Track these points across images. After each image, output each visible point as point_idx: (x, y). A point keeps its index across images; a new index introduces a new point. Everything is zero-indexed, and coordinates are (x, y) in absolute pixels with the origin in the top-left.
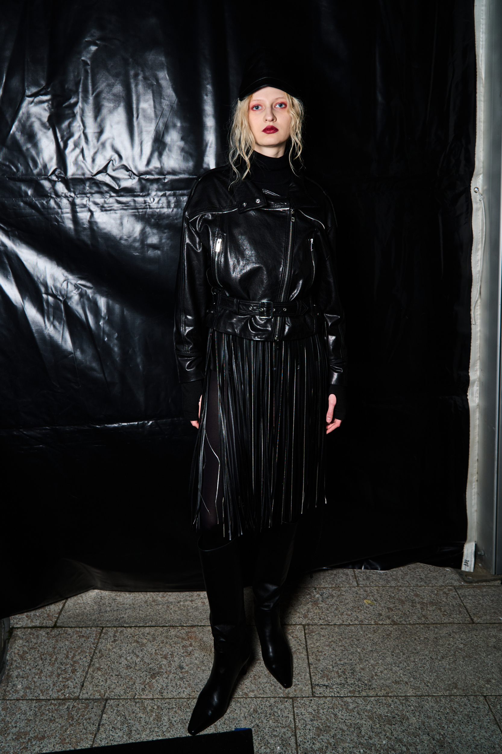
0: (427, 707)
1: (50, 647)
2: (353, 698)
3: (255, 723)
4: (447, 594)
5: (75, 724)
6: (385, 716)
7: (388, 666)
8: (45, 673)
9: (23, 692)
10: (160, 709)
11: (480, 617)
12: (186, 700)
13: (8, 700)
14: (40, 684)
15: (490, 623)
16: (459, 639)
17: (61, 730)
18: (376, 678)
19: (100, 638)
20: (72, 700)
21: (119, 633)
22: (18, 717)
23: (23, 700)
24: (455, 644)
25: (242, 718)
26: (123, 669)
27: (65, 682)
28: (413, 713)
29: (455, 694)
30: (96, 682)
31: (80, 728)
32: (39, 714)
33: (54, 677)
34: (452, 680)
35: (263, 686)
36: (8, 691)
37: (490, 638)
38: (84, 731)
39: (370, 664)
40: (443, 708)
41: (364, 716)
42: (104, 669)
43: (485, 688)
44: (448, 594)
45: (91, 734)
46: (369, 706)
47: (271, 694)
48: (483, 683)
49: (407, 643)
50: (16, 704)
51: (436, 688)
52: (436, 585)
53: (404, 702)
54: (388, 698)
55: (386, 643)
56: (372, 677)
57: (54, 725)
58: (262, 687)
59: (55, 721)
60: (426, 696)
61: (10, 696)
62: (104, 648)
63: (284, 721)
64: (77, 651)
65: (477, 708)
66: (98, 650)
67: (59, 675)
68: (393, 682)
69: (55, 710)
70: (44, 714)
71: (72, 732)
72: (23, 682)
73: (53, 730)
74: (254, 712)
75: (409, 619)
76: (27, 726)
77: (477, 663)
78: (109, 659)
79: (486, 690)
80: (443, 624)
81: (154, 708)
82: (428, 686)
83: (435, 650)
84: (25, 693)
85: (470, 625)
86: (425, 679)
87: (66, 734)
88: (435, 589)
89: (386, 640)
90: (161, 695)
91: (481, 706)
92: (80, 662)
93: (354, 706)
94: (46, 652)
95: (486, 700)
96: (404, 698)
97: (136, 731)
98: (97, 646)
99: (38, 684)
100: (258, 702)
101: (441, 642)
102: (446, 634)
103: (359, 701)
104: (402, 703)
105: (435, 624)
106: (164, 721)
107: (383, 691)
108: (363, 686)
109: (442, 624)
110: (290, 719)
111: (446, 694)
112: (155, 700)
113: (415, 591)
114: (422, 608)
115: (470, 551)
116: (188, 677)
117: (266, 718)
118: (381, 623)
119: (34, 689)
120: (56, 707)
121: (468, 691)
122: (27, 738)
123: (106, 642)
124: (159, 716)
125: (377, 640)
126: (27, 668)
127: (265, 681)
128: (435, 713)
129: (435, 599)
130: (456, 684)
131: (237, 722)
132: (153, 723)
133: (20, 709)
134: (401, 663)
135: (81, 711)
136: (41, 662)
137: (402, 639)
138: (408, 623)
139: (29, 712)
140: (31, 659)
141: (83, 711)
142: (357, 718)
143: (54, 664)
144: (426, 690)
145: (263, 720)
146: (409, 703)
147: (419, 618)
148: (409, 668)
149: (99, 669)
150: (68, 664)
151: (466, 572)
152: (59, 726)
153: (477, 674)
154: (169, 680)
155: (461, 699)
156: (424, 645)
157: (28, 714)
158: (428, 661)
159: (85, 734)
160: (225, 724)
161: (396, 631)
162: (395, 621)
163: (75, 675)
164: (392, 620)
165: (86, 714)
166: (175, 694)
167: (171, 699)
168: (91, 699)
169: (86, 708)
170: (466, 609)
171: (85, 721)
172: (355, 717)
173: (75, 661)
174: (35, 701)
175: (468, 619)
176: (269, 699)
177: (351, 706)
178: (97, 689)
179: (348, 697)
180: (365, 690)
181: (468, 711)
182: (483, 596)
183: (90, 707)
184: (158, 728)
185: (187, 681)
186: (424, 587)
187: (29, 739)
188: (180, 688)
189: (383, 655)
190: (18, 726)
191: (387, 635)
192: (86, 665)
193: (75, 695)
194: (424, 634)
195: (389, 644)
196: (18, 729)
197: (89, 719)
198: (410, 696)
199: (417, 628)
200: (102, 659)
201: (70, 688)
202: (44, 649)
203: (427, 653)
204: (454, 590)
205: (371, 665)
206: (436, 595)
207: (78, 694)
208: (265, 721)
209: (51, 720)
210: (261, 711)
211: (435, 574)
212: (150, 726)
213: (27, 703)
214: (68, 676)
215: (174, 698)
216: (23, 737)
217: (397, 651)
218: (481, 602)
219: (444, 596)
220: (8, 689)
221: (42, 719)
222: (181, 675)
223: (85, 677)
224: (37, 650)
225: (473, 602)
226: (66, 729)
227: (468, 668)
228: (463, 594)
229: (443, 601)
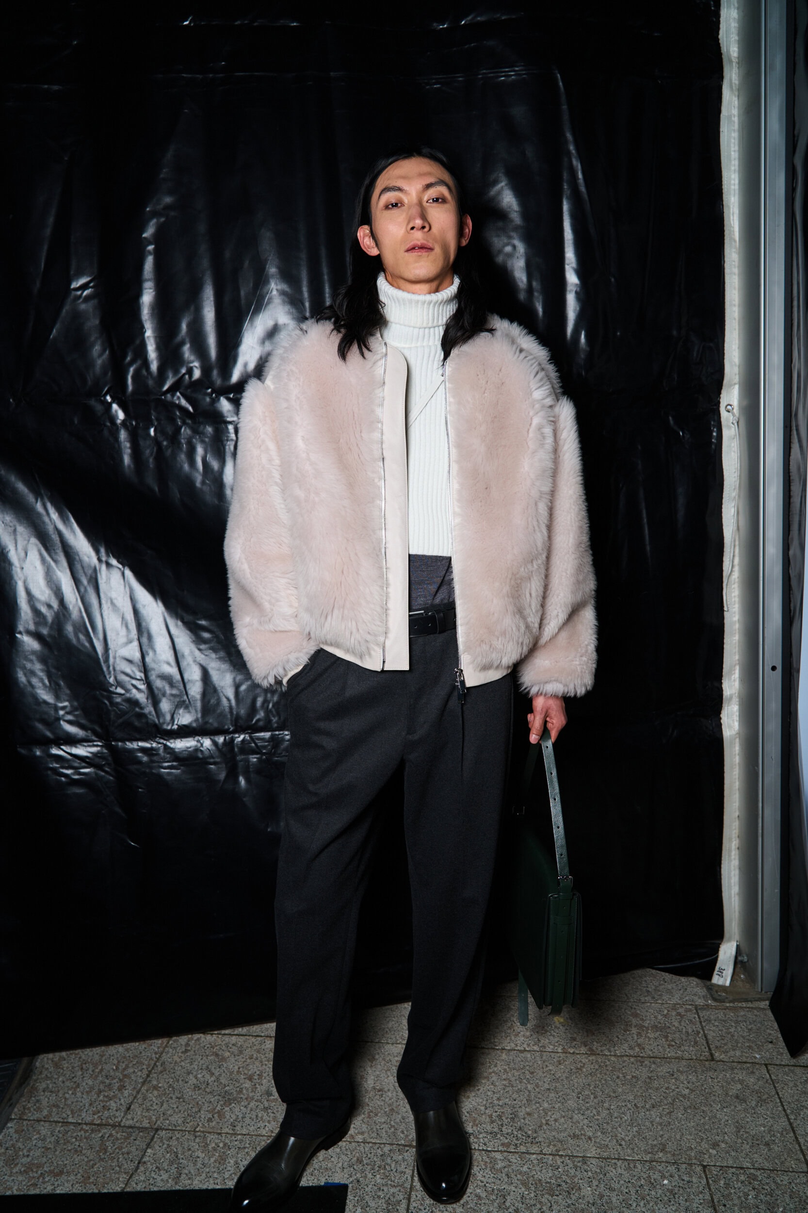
0: (612, 1174)
1: (97, 1054)
2: (506, 1154)
3: (355, 1177)
4: (682, 1016)
5: (107, 1159)
6: (547, 1183)
7: (567, 1113)
8: (82, 1088)
9: (48, 1112)
10: (227, 1148)
11: (726, 1052)
12: (265, 1138)
13: (26, 1120)
14: (72, 1103)
15: (739, 1062)
16: (685, 1082)
17: (86, 1165)
18: (545, 1127)
19: (166, 1046)
20: (110, 1127)
21: (193, 1042)
22: (34, 1144)
23: (45, 1121)
24: (677, 1088)
25: (337, 1169)
26: (188, 1090)
27: (106, 1102)
28: (589, 1182)
29: (659, 1160)
30: (148, 1105)
31: (112, 1164)
32: (63, 1142)
33: (93, 1093)
34: (660, 1139)
35: (378, 1127)
36: (29, 1108)
37: (732, 1084)
38: (117, 1168)
39: (541, 1108)
40: (636, 1178)
41: (515, 1180)
42: (163, 1089)
43: (708, 1154)
44: (684, 1015)
45: (125, 1173)
46: (526, 1167)
47: (388, 1139)
48: (706, 1146)
49: (603, 1082)
50: (34, 1126)
51: (633, 1149)
52: (669, 1002)
53: (579, 1164)
54: (558, 1157)
55: (572, 1080)
56: (541, 1126)
57: (79, 1158)
58: (377, 1129)
59: (81, 1153)
60: (615, 1159)
61: (30, 1115)
62: (169, 1060)
63: (397, 1178)
64: (131, 1061)
65: (689, 1182)
66: (161, 1062)
67: (100, 1091)
68: (570, 1136)
69: (86, 1138)
70: (68, 1142)
71: (101, 1169)
72: (51, 1098)
73: (76, 1164)
74: (357, 1162)
75: (616, 1048)
76: (43, 1157)
77: (704, 1118)
78: (173, 1075)
79: (709, 1158)
80: (666, 1058)
81: (219, 1146)
82: (620, 1145)
83: (644, 1095)
84: (50, 1112)
85: (707, 1063)
86: (619, 1135)
87: (92, 1171)
88: (665, 1008)
89: (574, 1076)
90: (233, 1130)
91: (694, 1180)
92: (133, 1076)
93: (503, 1164)
94: (89, 1060)
95: (705, 1171)
96: (581, 1159)
97: (187, 1174)
98: (160, 1056)
99: (69, 1102)
100: (367, 1149)
101: (656, 1084)
102: (667, 1072)
103: (513, 1158)
104: (576, 1167)
105: (653, 1057)
106: (228, 1165)
107: (551, 1147)
108: (524, 1138)
109: (664, 1058)
110: (406, 1176)
111: (645, 1159)
112: (224, 1135)
113: (635, 1009)
114: (639, 1034)
115: (728, 955)
116: (275, 1107)
117: (373, 1171)
118: (571, 1052)
119: (63, 1108)
120: (88, 1134)
121: (680, 1157)
122: (39, 1172)
123: (174, 1052)
124: (223, 1157)
125: (560, 1075)
126: (60, 1079)
127: (383, 1120)
128: (623, 1185)
129: (662, 1022)
130: (664, 1146)
131: (330, 1174)
132: (212, 1165)
133: (39, 1133)
134: (588, 1109)
135: (119, 1142)
136: (80, 1073)
137: (599, 1075)
138: (612, 1053)
139: (49, 1138)
140: (68, 1068)
141: (122, 1143)
142: (504, 1182)
143: (97, 1076)
144: (617, 1151)
145: (367, 1173)
146: (586, 1167)
147: (631, 1048)
148: (599, 1117)
149: (156, 1088)
150: (115, 1079)
151: (719, 986)
152: (86, 1159)
153: (700, 1134)
154: (249, 1109)
155: (667, 1167)
156: (629, 1087)
157: (48, 1140)
158: (629, 1109)
159: (117, 1173)
160: (312, 1175)
161: (592, 1063)
162: (593, 1050)
163: (122, 1093)
164: (590, 1048)
165: (124, 1146)
166: (252, 1128)
167: (245, 1135)
168: (136, 1127)
169: (126, 1138)
170: (707, 1040)
171: (121, 1156)
172: (502, 1180)
173: (126, 1075)
174: (60, 1124)
175: (706, 1054)
176: (383, 1145)
177: (500, 1165)
178: (147, 1114)
179: (498, 1151)
180: (525, 1143)
181: (674, 1184)
182: (737, 1022)
183: (132, 1138)
184: (219, 1173)
185: (273, 1113)
186: (649, 1004)
187: (41, 1173)
188: (261, 1122)
189: (564, 1096)
190: (31, 1154)
191: (578, 1069)
192: (140, 1081)
193: (116, 1120)
194: (633, 1070)
195: (577, 1082)
196: (30, 1158)
197: (128, 1153)
198: (590, 1157)
199: (624, 1062)
200: (163, 1075)
201: (110, 1111)
202: (89, 1056)
203: (631, 1098)
204: (695, 1011)
205: (543, 1110)
206: (665, 1016)
207: (120, 1119)
208: (370, 1176)
209: (76, 1151)
210: (368, 1161)
211: (670, 987)
212: (208, 1170)
213: (49, 1126)
214: (112, 1094)
215: (250, 1135)
216: (35, 1170)
217: (587, 1093)
218: (732, 1030)
219: (676, 1019)
220: (29, 1105)
221: (65, 1149)
222: (266, 1104)
223: (135, 1097)
224: (79, 1056)
225: (719, 1030)
226: (93, 1164)
227: (689, 1124)
228: (706, 1017)
229: (674, 1026)
